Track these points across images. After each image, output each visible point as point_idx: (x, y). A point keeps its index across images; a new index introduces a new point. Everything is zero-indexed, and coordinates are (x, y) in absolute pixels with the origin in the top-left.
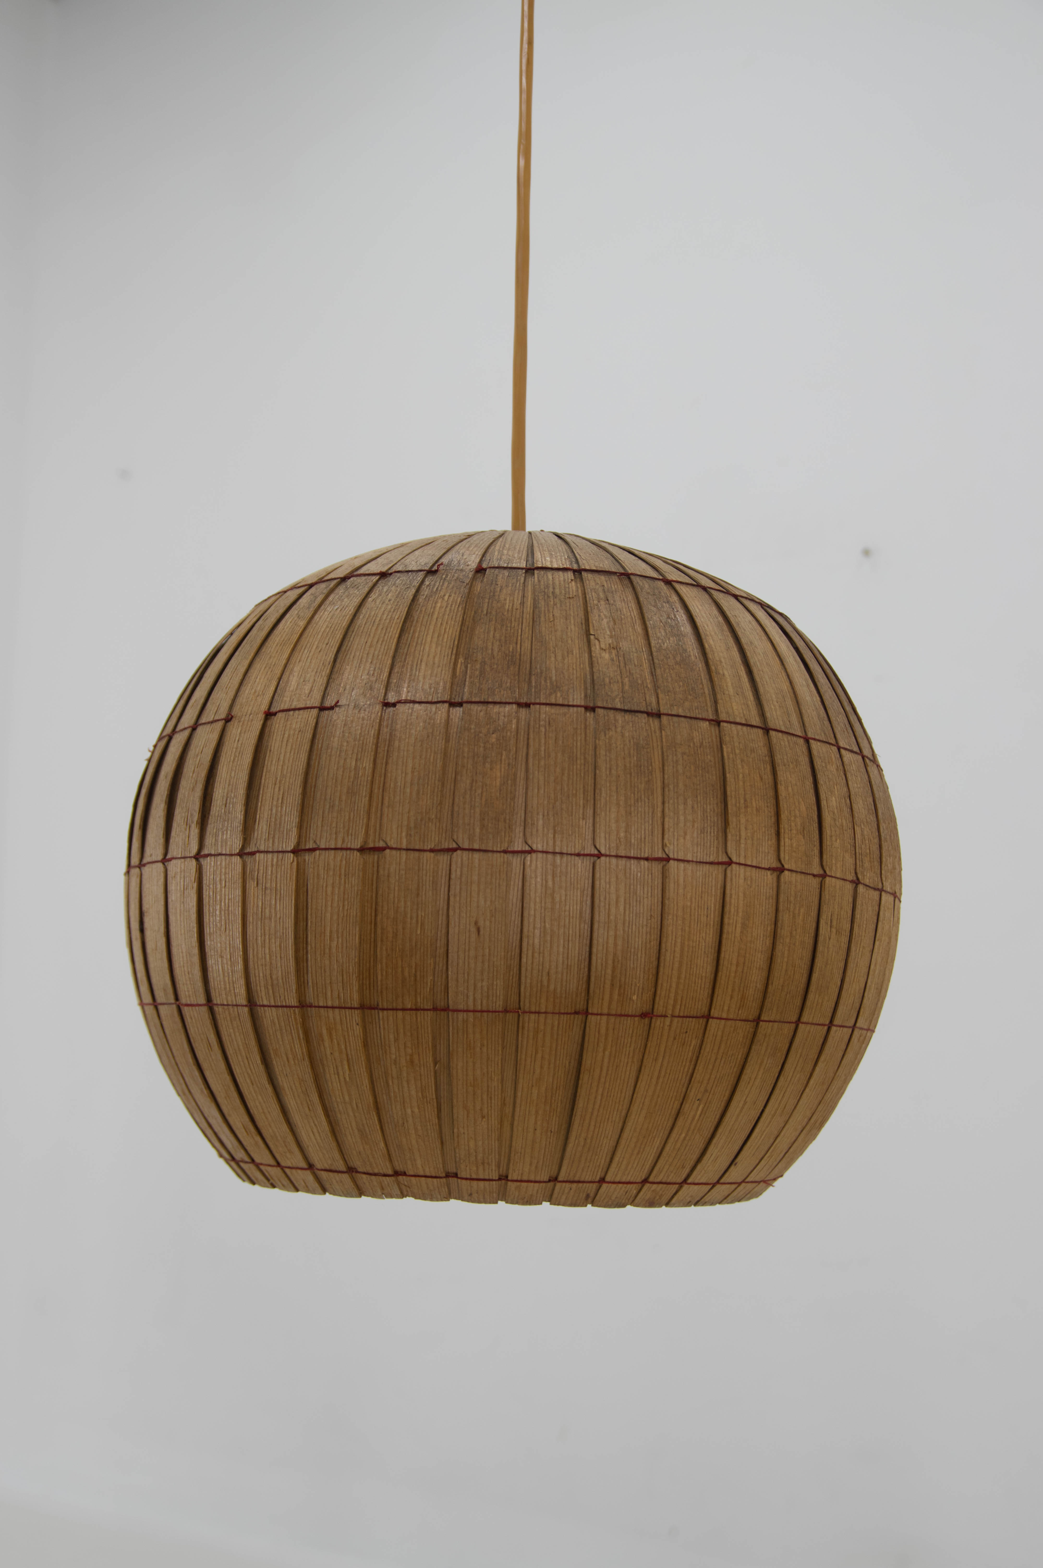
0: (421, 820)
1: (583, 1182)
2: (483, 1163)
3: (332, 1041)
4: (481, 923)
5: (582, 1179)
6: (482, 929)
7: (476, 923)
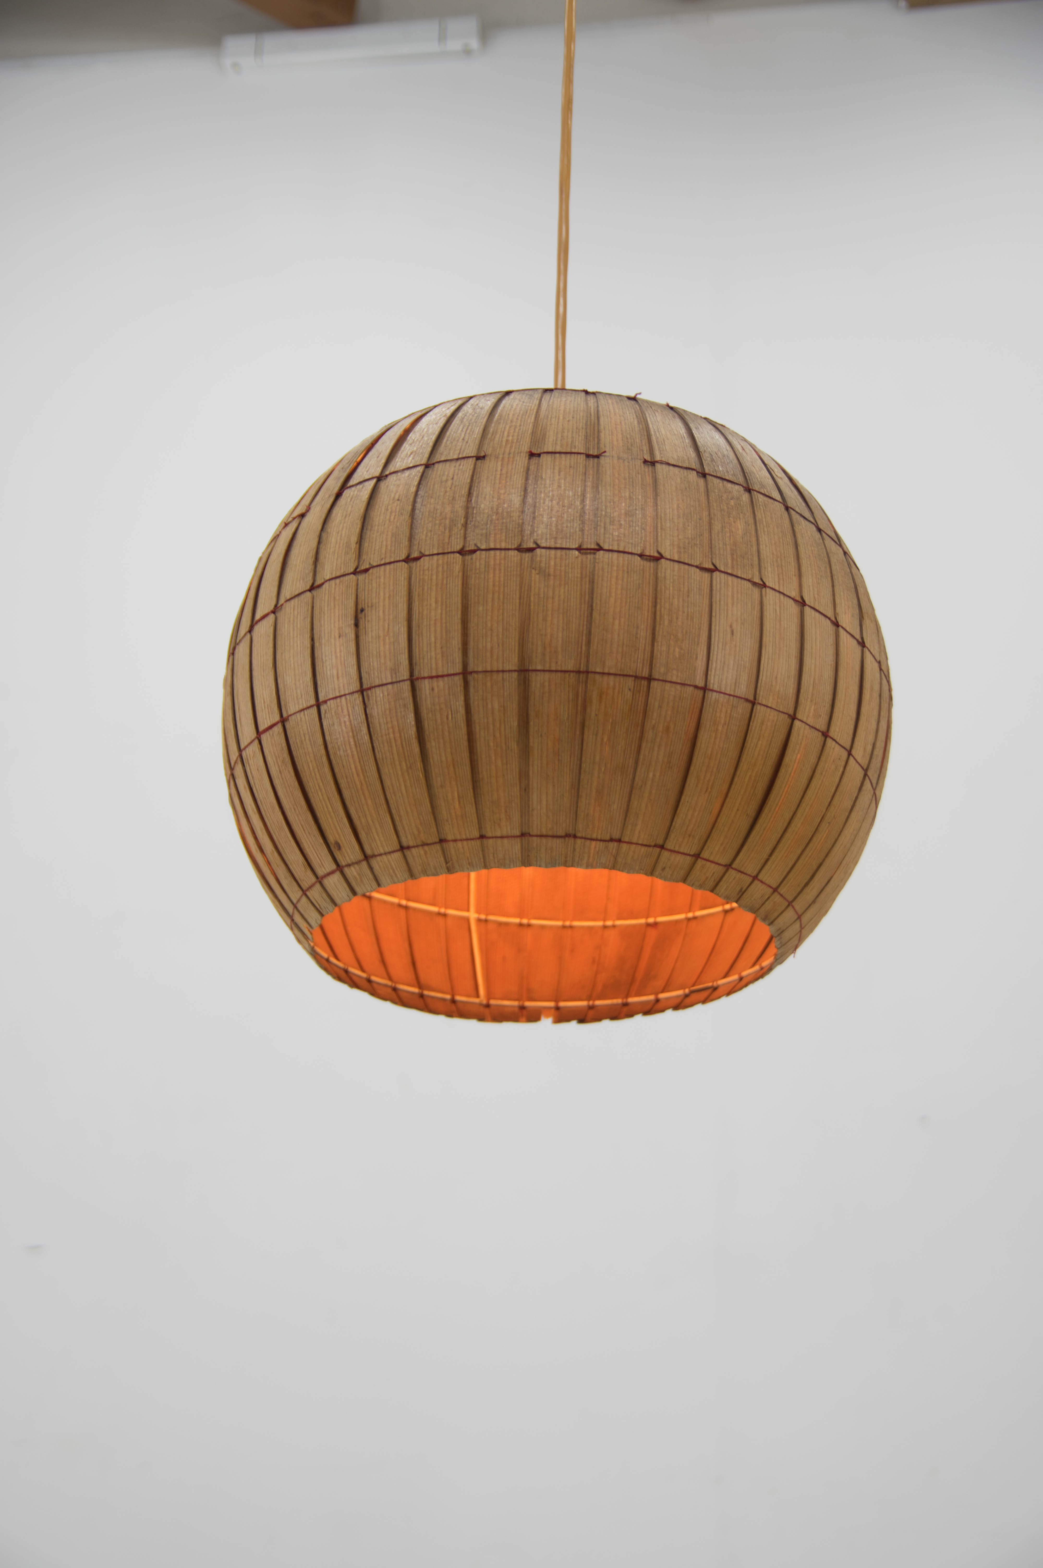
0: (688, 543)
1: (746, 874)
2: (690, 836)
3: (600, 702)
4: (734, 626)
5: (745, 872)
6: (735, 631)
7: (731, 626)
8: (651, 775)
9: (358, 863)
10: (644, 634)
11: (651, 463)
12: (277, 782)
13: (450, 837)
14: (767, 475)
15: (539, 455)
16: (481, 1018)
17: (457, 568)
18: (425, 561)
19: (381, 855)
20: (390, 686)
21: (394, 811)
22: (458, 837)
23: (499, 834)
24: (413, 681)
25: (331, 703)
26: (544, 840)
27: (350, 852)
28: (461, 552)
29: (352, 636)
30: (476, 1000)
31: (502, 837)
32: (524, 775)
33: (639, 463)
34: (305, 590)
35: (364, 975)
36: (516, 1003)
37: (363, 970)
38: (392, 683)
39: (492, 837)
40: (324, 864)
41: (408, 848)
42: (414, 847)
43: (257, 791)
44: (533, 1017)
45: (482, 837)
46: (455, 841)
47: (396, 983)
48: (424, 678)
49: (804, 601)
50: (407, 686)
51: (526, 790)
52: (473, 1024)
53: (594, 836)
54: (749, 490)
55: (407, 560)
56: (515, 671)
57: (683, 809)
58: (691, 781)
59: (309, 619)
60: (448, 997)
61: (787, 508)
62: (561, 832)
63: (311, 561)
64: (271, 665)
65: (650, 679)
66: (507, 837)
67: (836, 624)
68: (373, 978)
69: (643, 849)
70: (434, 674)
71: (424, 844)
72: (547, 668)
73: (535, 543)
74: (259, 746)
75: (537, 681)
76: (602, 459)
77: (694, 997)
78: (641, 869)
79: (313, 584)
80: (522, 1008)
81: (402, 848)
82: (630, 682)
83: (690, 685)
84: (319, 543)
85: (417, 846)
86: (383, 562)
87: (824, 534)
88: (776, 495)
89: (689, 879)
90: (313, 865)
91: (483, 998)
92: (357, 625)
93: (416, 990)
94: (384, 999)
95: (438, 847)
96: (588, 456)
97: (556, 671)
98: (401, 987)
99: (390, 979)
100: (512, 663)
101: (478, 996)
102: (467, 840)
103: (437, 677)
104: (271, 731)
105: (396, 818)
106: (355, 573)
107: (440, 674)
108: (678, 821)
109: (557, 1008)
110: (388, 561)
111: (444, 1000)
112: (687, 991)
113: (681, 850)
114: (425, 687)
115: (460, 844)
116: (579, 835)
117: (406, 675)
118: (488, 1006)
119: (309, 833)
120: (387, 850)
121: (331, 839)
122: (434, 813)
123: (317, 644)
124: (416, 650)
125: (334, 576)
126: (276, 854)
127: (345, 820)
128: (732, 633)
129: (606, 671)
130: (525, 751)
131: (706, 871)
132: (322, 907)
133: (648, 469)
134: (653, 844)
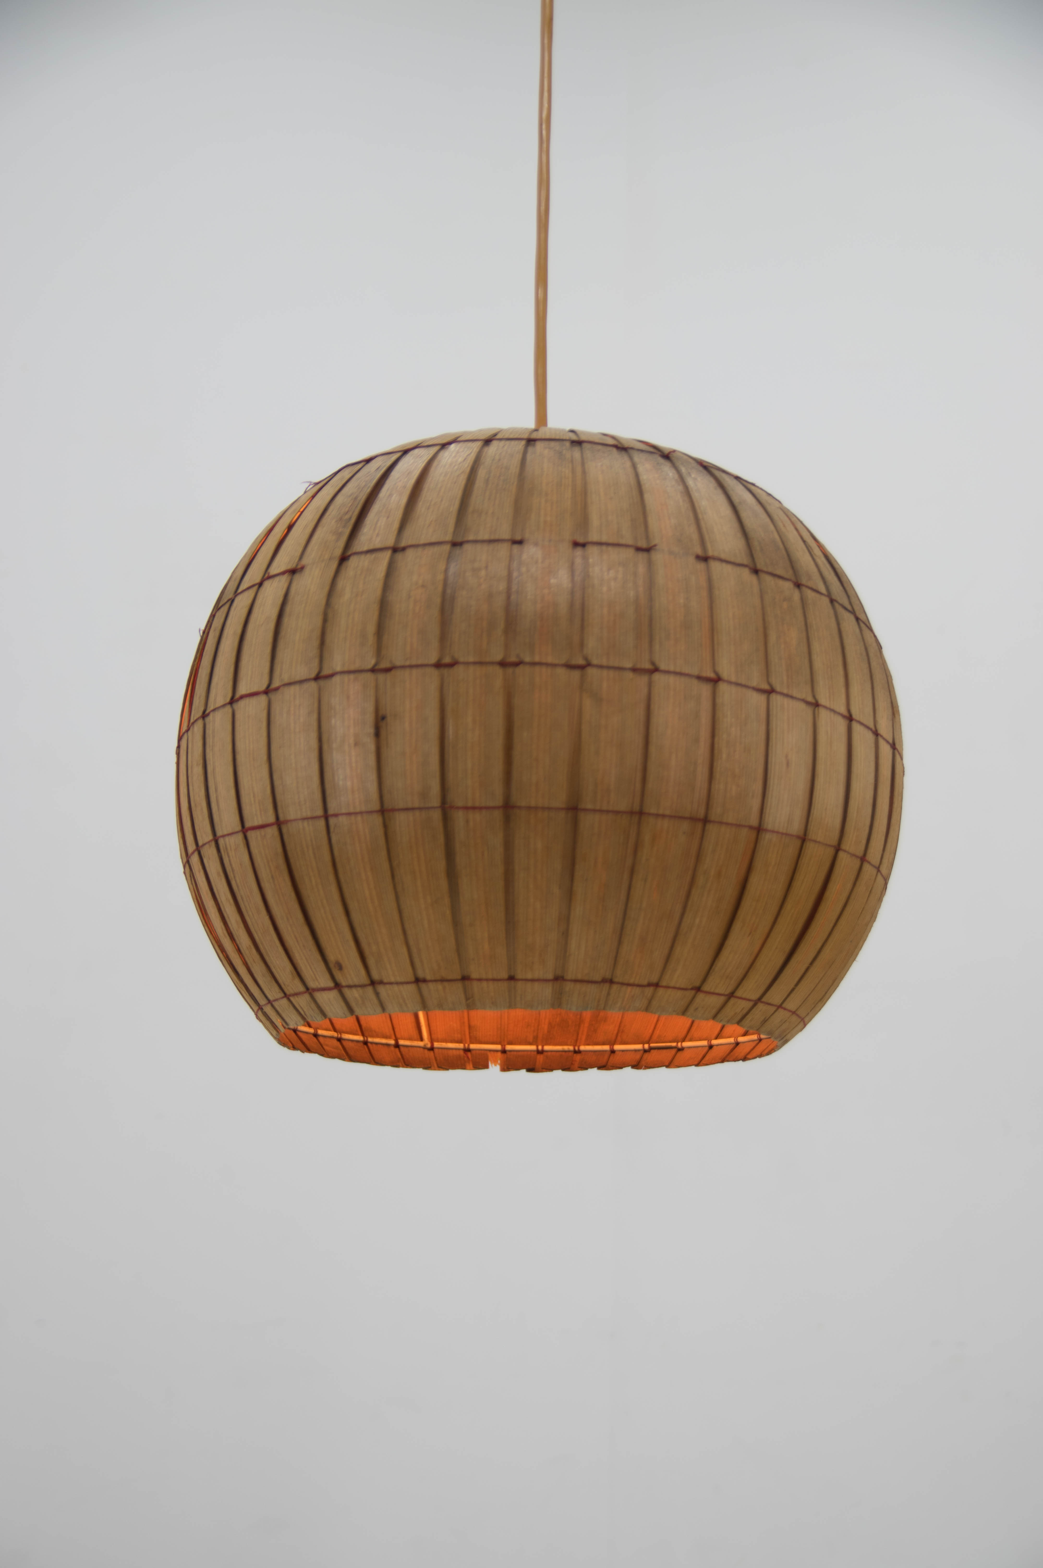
0: (746, 661)
4: (790, 757)
6: (790, 762)
8: (697, 920)
9: (362, 986)
10: (702, 771)
11: (704, 559)
12: (266, 886)
13: (474, 975)
14: (810, 559)
15: (583, 545)
16: (427, 1067)
17: (498, 683)
18: (459, 670)
19: (391, 983)
20: (417, 813)
21: (411, 942)
22: (484, 977)
23: (529, 976)
24: (446, 808)
25: (343, 820)
26: (578, 985)
27: (353, 973)
28: (503, 664)
29: (372, 747)
30: (421, 1044)
31: (533, 980)
32: (565, 919)
33: (692, 560)
34: (308, 677)
35: (311, 1031)
36: (461, 1046)
37: (310, 1026)
38: (420, 809)
39: (522, 980)
40: (317, 977)
41: (424, 981)
42: (431, 981)
43: (237, 885)
44: (480, 1063)
45: (511, 978)
46: (480, 980)
47: (341, 1032)
48: (458, 808)
49: (851, 715)
50: (437, 815)
51: (566, 934)
52: (419, 1072)
53: (632, 981)
54: (798, 585)
55: (438, 665)
56: (562, 809)
57: (725, 953)
58: (737, 926)
59: (315, 716)
60: (392, 1042)
61: (832, 601)
62: (598, 978)
63: (316, 643)
64: (265, 757)
65: (705, 821)
66: (538, 980)
67: (876, 734)
68: (320, 1032)
69: (680, 993)
70: (470, 804)
71: (443, 980)
72: (598, 808)
73: (586, 659)
74: (244, 841)
75: (587, 821)
76: (653, 553)
77: (654, 1055)
78: (674, 1011)
79: (319, 672)
80: (467, 1050)
81: (417, 981)
82: (685, 826)
83: (745, 826)
84: (325, 621)
85: (436, 981)
86: (408, 663)
87: (862, 625)
88: (823, 589)
89: (719, 1016)
90: (303, 976)
91: (426, 1042)
92: (377, 734)
93: (360, 1038)
94: (333, 1057)
95: (459, 985)
96: (639, 549)
97: (608, 812)
98: (346, 1036)
99: (335, 1030)
100: (561, 799)
101: (422, 1039)
102: (494, 980)
103: (474, 808)
104: (262, 831)
105: (414, 950)
106: (373, 670)
107: (477, 804)
108: (719, 964)
109: (504, 1051)
110: (414, 662)
111: (388, 1045)
112: (646, 1046)
113: (717, 991)
114: (459, 818)
115: (484, 984)
116: (616, 980)
117: (436, 802)
118: (432, 1049)
119: (304, 946)
120: (399, 979)
121: (332, 957)
122: (458, 951)
123: (325, 747)
124: (450, 776)
125: (346, 669)
126: (254, 951)
127: (352, 944)
128: (788, 764)
129: (661, 812)
130: (569, 895)
131: (737, 1007)
132: (307, 1013)
133: (701, 566)
134: (690, 987)
